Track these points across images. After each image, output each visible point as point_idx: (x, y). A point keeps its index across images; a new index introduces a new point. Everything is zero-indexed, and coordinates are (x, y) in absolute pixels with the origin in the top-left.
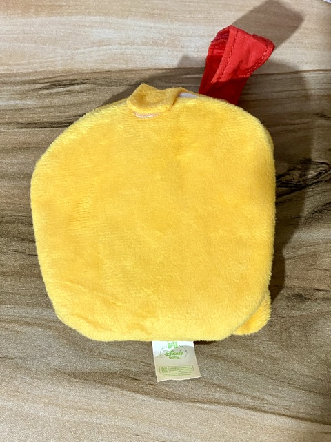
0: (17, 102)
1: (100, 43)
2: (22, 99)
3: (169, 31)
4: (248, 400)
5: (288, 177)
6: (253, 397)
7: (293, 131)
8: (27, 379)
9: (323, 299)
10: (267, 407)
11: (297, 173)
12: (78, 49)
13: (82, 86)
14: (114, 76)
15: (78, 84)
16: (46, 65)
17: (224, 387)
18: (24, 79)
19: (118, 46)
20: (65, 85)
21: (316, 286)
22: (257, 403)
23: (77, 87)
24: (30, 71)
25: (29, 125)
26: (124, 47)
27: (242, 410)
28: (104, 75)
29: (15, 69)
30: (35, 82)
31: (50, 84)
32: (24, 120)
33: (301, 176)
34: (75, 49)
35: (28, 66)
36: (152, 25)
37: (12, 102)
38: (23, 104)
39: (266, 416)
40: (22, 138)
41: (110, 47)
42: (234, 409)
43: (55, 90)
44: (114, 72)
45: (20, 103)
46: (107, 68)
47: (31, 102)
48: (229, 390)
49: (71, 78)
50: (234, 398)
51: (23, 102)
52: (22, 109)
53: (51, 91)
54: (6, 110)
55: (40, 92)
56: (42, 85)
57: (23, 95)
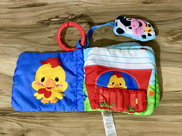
5: (68, 18)
7: (70, 8)
8: (11, 57)
9: (74, 41)
11: (70, 17)
21: (73, 38)
25: (11, 8)
32: (9, 7)
33: (71, 17)
37: (7, 3)
40: (9, 11)
45: (8, 3)
47: (11, 3)
52: (9, 5)
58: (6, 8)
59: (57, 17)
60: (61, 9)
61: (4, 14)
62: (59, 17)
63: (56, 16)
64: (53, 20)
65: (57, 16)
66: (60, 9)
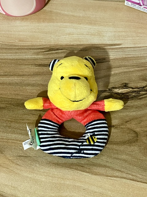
0: (35, 56)
1: (69, 34)
2: (37, 55)
3: (98, 30)
4: (130, 176)
6: (132, 175)
8: (38, 165)
10: (138, 180)
12: (60, 36)
13: (62, 50)
14: (75, 47)
15: (60, 50)
16: (47, 42)
17: (120, 171)
18: (38, 47)
19: (77, 35)
20: (55, 50)
22: (134, 178)
23: (60, 51)
24: (41, 44)
25: (40, 65)
26: (79, 35)
27: (128, 180)
28: (71, 47)
29: (34, 43)
30: (42, 49)
31: (48, 50)
32: (38, 63)
34: (59, 36)
35: (40, 43)
36: (91, 27)
37: (33, 56)
38: (38, 57)
39: (138, 183)
40: (37, 70)
41: (73, 35)
42: (124, 180)
43: (51, 52)
44: (75, 45)
46: (72, 43)
47: (41, 56)
48: (122, 172)
49: (57, 47)
50: (124, 175)
51: (38, 56)
52: (37, 59)
53: (49, 52)
54: (31, 59)
55: (45, 53)
56: (45, 50)
57: (38, 54)
58: (31, 65)
59: (125, 86)
60: (133, 70)
61: (28, 75)
62: (129, 85)
63: (123, 84)
64: (117, 91)
65: (125, 83)
66: (130, 70)
